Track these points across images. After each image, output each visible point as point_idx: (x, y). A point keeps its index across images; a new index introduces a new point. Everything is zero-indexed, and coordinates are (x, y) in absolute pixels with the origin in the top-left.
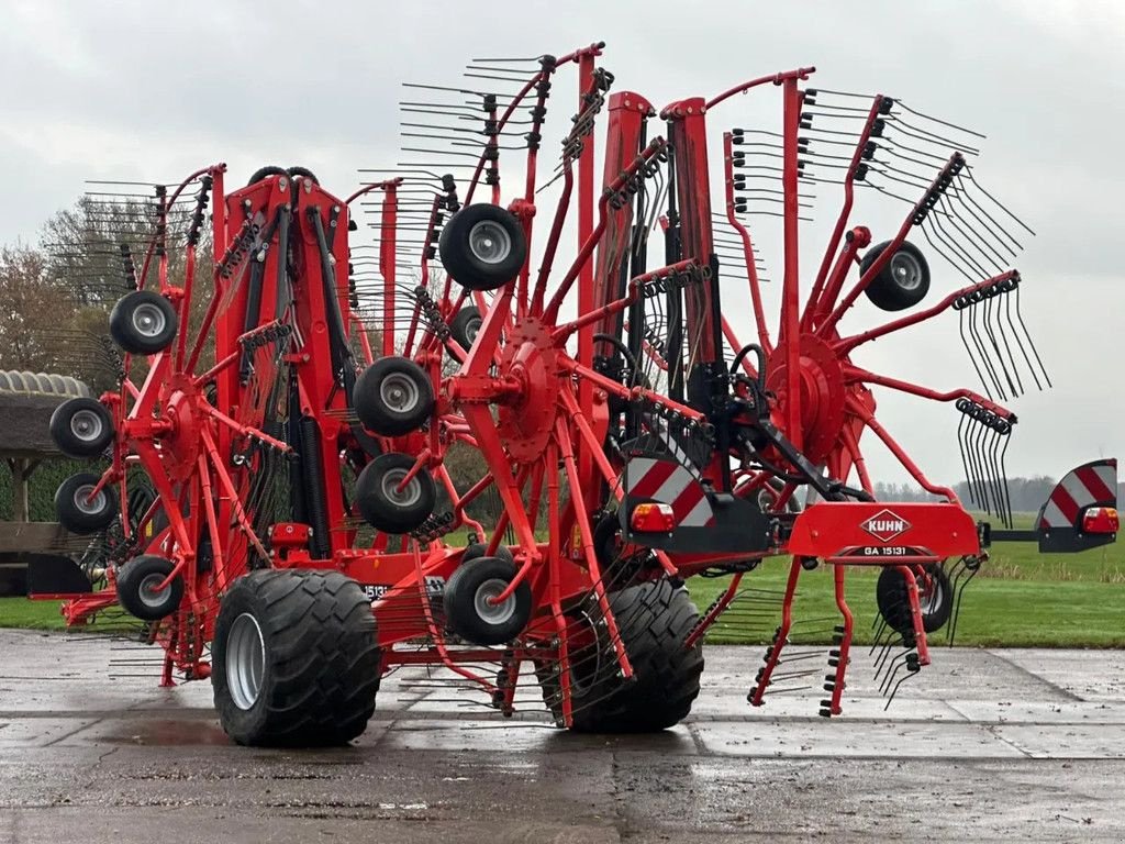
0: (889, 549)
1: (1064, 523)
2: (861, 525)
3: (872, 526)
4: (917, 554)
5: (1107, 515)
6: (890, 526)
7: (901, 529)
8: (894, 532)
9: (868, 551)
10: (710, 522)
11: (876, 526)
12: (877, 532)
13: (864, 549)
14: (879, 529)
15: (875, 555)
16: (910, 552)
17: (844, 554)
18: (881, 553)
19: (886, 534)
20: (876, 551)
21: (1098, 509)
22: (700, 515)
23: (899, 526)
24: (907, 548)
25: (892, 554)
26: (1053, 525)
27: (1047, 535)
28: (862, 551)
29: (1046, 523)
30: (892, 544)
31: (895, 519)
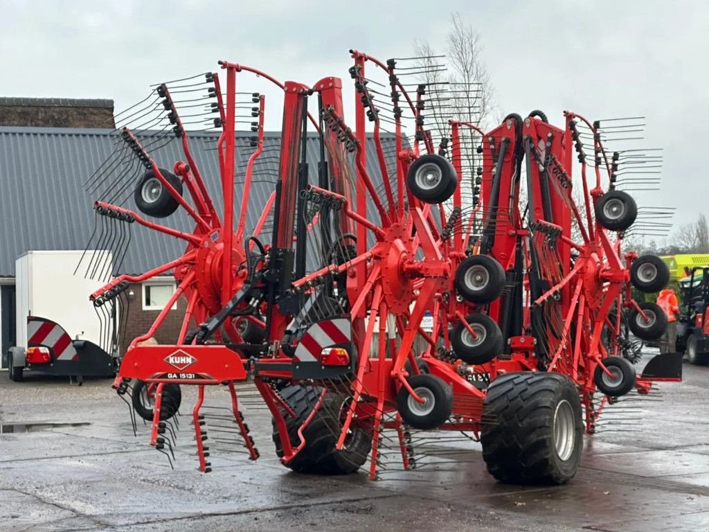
0: (184, 375)
1: (312, 359)
2: (165, 360)
3: (171, 360)
4: (203, 378)
5: (336, 354)
6: (183, 360)
7: (190, 362)
8: (186, 364)
9: (170, 376)
10: (75, 357)
11: (174, 360)
12: (175, 364)
13: (167, 374)
14: (176, 362)
15: (175, 378)
16: (198, 377)
17: (154, 378)
18: (179, 377)
19: (181, 365)
20: (175, 376)
21: (330, 349)
22: (69, 353)
23: (189, 360)
24: (195, 374)
25: (186, 378)
26: (302, 360)
27: (298, 367)
28: (165, 376)
29: (297, 359)
30: (186, 372)
31: (186, 356)
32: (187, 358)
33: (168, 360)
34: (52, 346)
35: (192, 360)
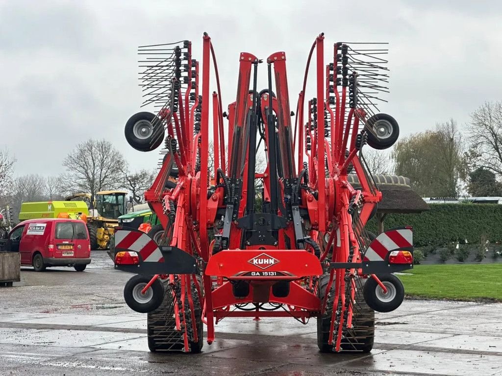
0: (266, 273)
1: (379, 259)
2: (249, 261)
3: (255, 262)
4: (284, 275)
5: (403, 255)
6: (266, 261)
7: (273, 263)
8: (269, 264)
9: (253, 274)
10: (161, 259)
11: (258, 261)
12: (259, 264)
13: (251, 272)
14: (260, 263)
15: (258, 275)
16: (279, 274)
18: (261, 274)
19: (263, 265)
20: (258, 274)
21: (397, 252)
22: (155, 256)
23: (272, 262)
24: (277, 272)
25: (268, 275)
26: (371, 260)
27: (367, 265)
28: (249, 274)
29: (367, 259)
30: (268, 270)
31: (269, 258)
32: (270, 260)
33: (252, 261)
34: (138, 251)
35: (275, 261)
